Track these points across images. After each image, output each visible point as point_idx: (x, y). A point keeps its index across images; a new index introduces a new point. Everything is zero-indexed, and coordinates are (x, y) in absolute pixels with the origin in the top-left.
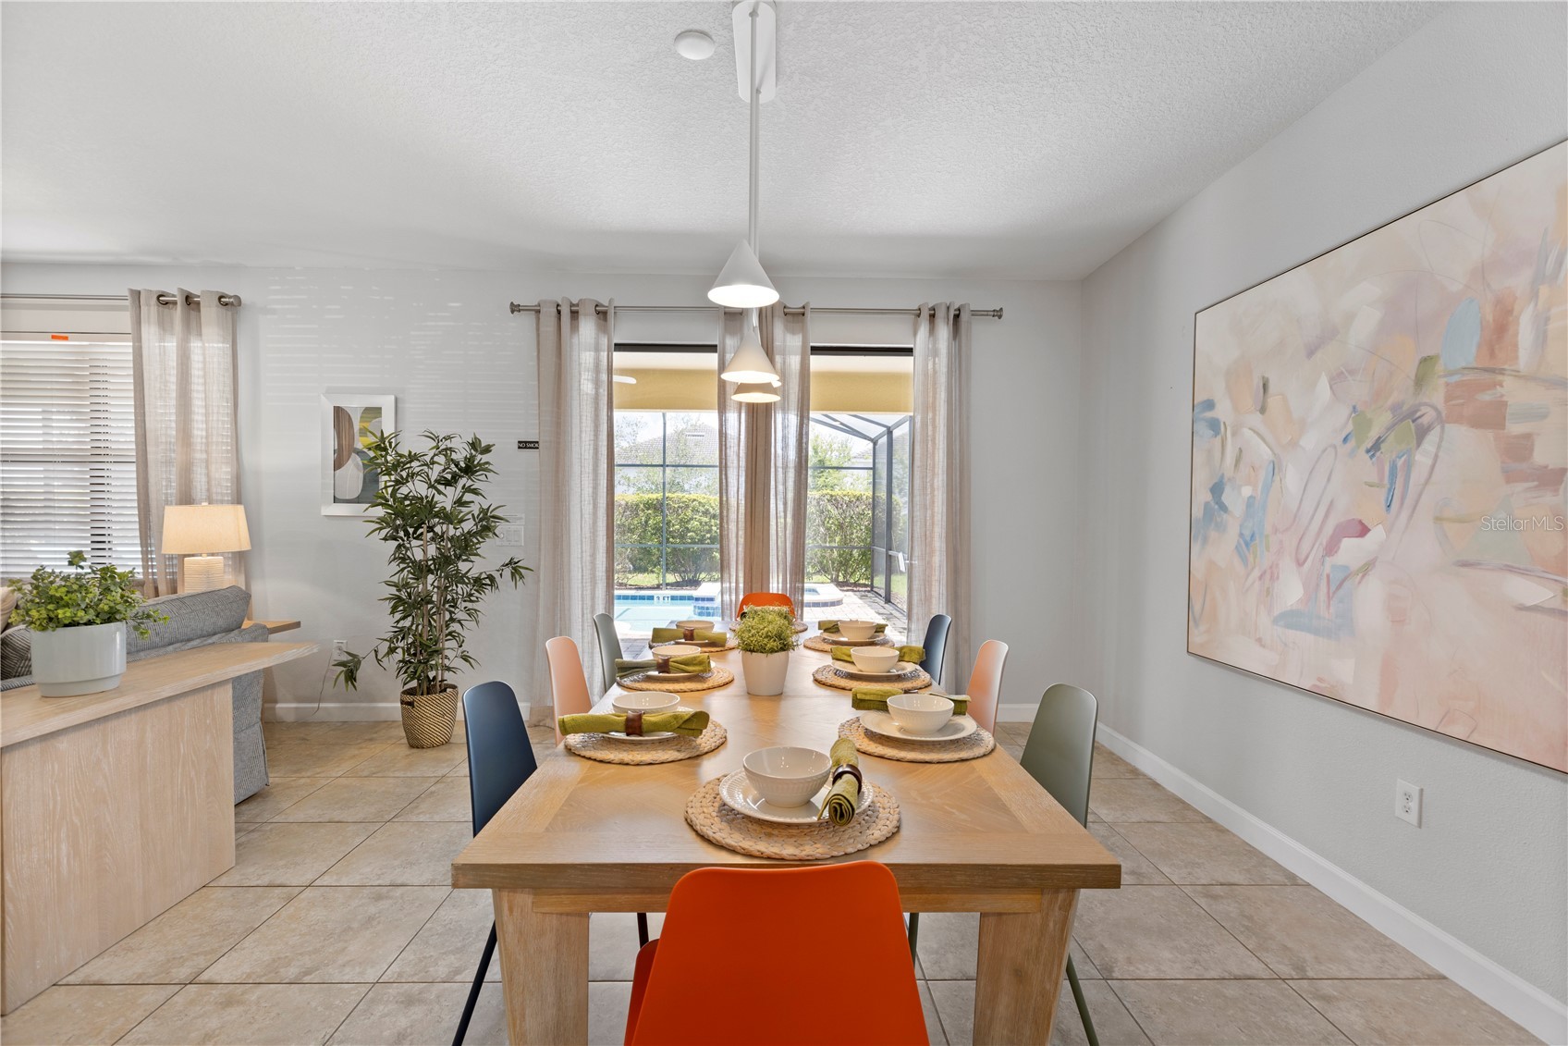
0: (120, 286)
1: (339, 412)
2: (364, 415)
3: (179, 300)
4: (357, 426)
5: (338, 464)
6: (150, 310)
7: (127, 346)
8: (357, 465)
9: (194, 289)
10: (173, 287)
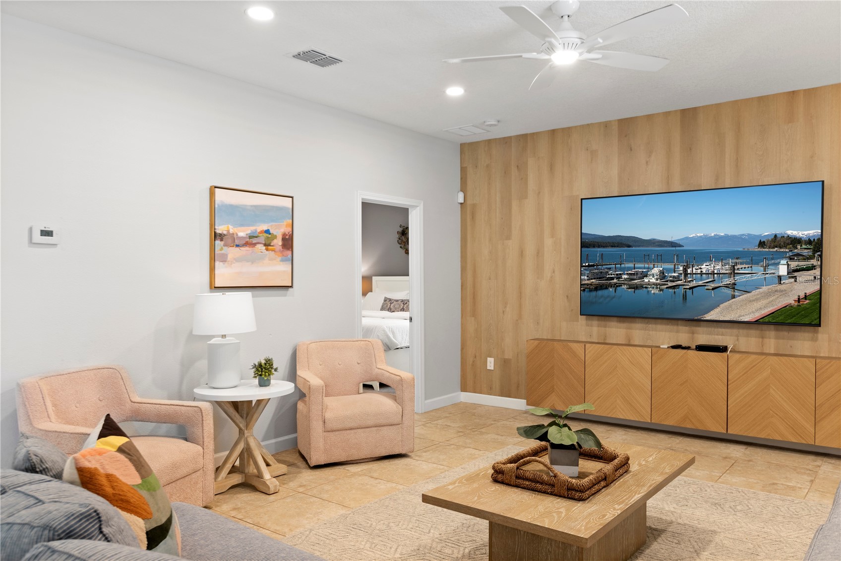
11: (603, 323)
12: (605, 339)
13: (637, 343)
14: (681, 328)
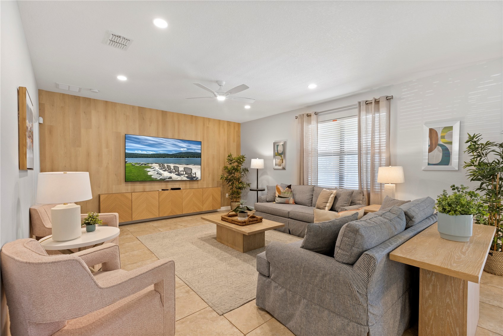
0: (355, 102)
1: (431, 130)
2: (443, 130)
3: (373, 102)
4: (439, 135)
5: (430, 150)
6: (363, 107)
7: (356, 119)
8: (439, 151)
9: (377, 98)
10: (370, 98)
11: (133, 184)
12: (134, 191)
13: (147, 190)
14: (163, 183)
